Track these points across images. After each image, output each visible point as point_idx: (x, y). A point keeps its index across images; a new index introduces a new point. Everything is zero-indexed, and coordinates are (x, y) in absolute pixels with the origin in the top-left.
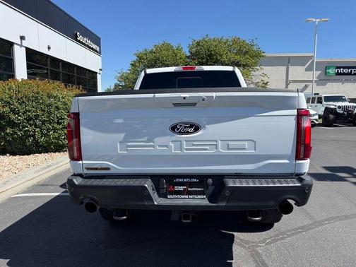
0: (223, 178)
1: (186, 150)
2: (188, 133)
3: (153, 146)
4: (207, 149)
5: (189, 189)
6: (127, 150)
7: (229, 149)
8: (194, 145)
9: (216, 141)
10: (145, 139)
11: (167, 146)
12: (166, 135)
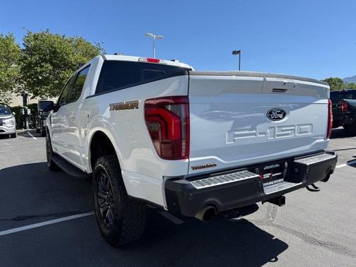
0: (294, 160)
1: (278, 135)
2: (279, 119)
3: (255, 134)
4: (288, 134)
5: (273, 175)
6: (234, 141)
7: (301, 133)
8: (283, 131)
9: (294, 126)
10: (250, 127)
11: (265, 133)
12: (265, 121)
